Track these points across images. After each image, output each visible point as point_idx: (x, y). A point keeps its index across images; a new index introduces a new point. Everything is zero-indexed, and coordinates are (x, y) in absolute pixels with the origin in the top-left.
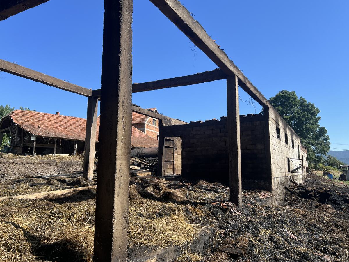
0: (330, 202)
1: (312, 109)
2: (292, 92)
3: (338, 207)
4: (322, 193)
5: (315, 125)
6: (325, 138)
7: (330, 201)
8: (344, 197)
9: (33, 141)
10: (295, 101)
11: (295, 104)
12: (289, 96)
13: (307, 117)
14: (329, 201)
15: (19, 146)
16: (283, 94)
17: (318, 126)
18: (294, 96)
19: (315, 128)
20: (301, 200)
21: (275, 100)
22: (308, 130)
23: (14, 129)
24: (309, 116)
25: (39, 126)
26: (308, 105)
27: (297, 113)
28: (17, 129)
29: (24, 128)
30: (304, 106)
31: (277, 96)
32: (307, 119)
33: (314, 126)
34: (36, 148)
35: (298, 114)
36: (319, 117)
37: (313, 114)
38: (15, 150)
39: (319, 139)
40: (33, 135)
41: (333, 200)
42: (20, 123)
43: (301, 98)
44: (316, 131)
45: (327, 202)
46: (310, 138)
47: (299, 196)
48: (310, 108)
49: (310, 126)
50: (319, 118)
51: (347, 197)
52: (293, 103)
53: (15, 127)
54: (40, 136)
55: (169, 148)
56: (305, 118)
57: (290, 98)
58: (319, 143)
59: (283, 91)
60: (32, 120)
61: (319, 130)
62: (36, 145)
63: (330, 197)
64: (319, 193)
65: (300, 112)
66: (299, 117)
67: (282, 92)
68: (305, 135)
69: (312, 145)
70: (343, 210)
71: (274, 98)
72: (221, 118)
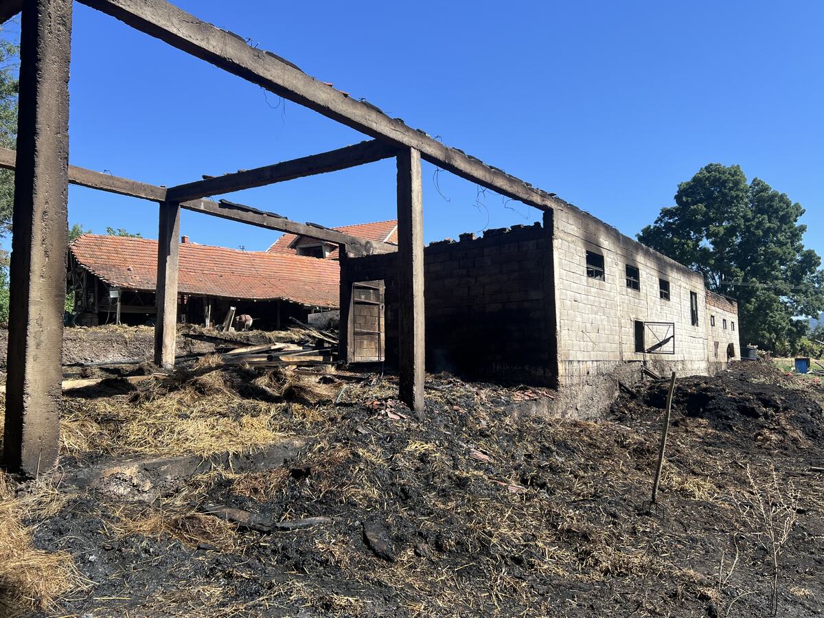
0: (707, 413)
1: (781, 207)
2: (732, 167)
3: (723, 424)
4: (692, 394)
5: (789, 245)
6: (817, 276)
7: (710, 410)
8: (740, 402)
9: (115, 299)
10: (738, 190)
11: (737, 196)
12: (723, 177)
13: (769, 228)
14: (705, 410)
15: (91, 312)
16: (709, 172)
17: (799, 249)
18: (735, 178)
19: (789, 253)
20: (647, 410)
21: (690, 188)
22: (770, 258)
23: (79, 274)
24: (775, 224)
25: (130, 267)
26: (772, 198)
27: (743, 217)
28: (84, 275)
29: (97, 273)
30: (761, 201)
31: (695, 179)
32: (767, 232)
33: (788, 248)
34: (122, 314)
35: (747, 220)
36: (802, 226)
37: (785, 219)
38: (84, 321)
39: (801, 278)
40: (113, 287)
41: (715, 409)
42: (91, 261)
43: (754, 180)
44: (791, 260)
45: (703, 412)
46: (777, 278)
47: (646, 402)
48: (776, 204)
49: (777, 248)
50: (803, 229)
51: (748, 401)
52: (733, 193)
53: (81, 271)
54: (127, 288)
55: (367, 306)
56: (762, 230)
57: (726, 181)
58: (801, 290)
59: (711, 165)
60: (116, 255)
61: (799, 258)
62: (121, 309)
63: (710, 402)
64: (686, 394)
65: (750, 215)
66: (748, 228)
67: (708, 169)
68: (764, 271)
69: (783, 295)
70: (732, 430)
71: (688, 184)
72: (461, 236)
